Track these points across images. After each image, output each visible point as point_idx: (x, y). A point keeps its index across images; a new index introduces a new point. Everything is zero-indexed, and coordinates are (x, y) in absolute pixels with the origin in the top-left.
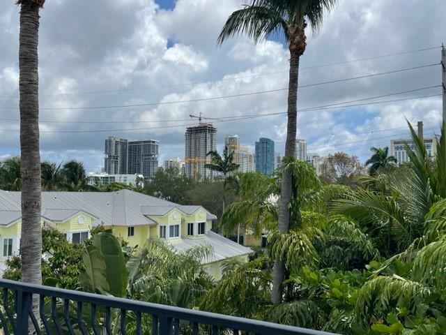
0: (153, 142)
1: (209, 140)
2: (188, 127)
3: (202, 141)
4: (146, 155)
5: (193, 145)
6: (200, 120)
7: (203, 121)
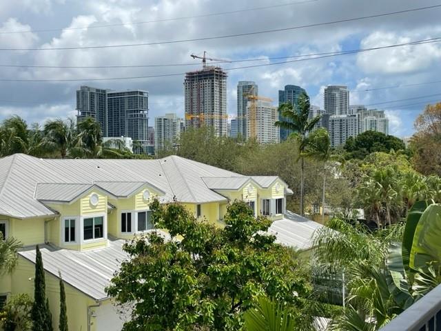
0: (141, 93)
1: (217, 89)
2: (189, 72)
3: (208, 90)
4: (131, 112)
5: (195, 97)
6: (204, 61)
7: (209, 63)
